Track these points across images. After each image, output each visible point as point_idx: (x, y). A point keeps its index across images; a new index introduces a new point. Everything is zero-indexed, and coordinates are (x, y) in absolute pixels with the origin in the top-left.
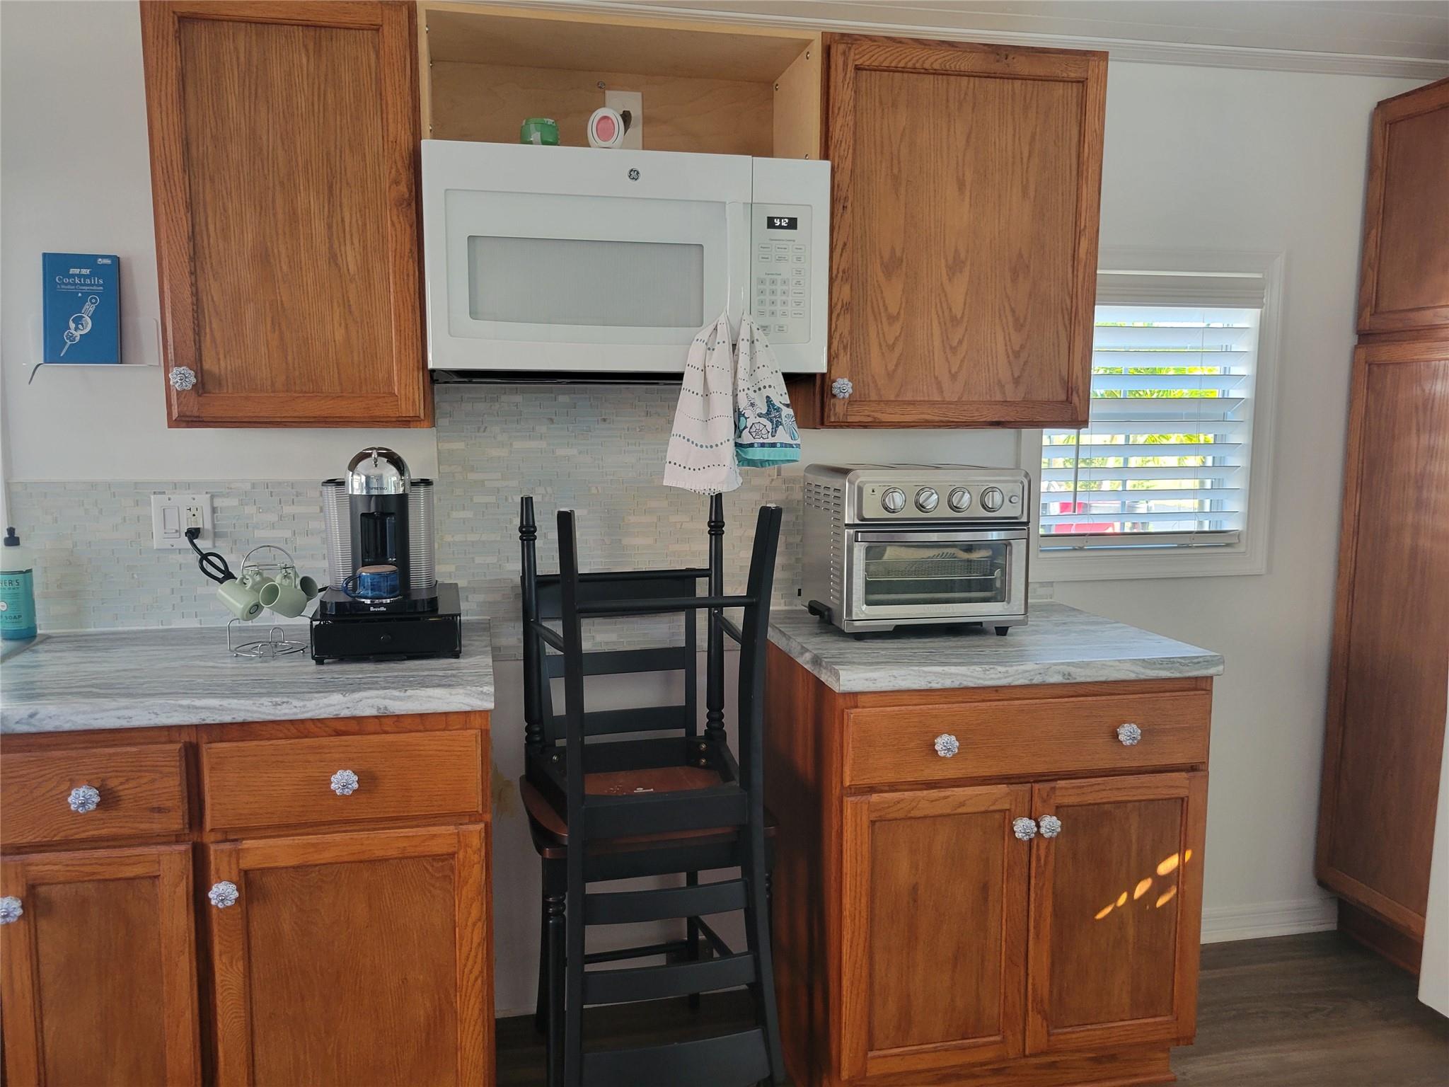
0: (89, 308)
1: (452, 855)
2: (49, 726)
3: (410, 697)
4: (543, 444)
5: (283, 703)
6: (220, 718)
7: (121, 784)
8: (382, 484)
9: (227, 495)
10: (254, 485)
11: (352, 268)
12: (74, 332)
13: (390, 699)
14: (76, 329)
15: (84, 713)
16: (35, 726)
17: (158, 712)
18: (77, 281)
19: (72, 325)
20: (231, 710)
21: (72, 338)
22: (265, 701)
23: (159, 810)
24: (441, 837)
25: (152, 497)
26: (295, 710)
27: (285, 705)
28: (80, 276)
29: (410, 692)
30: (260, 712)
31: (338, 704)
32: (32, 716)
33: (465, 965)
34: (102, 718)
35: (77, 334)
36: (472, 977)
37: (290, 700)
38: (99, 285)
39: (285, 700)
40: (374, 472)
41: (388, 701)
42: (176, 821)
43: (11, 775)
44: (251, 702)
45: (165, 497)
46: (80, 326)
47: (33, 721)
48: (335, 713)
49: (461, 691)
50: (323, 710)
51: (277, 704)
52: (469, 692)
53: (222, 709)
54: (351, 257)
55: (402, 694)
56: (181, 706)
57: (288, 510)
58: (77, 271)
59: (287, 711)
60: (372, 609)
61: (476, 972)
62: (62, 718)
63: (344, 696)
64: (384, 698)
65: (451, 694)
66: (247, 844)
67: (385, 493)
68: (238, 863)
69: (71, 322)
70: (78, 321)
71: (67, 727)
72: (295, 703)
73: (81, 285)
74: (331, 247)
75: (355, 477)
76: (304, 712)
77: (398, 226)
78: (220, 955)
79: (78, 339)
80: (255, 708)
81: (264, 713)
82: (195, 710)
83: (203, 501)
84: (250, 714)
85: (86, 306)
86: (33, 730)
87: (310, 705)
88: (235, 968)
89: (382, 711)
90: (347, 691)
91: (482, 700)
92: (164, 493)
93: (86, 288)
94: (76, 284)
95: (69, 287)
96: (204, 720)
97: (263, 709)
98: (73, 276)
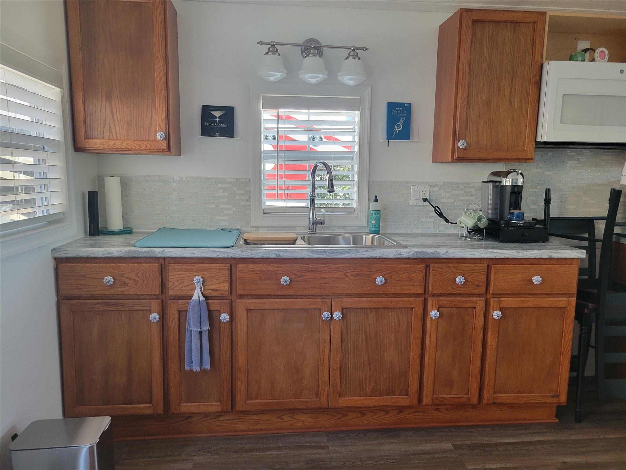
0: (402, 121)
1: (564, 308)
2: (451, 256)
3: (559, 252)
4: (541, 170)
5: (520, 252)
6: (501, 256)
7: (468, 276)
8: (517, 181)
9: (435, 187)
10: (444, 183)
11: (516, 106)
12: (396, 129)
13: (553, 253)
14: (397, 128)
15: (462, 252)
16: (447, 255)
17: (483, 253)
18: (398, 112)
19: (396, 127)
20: (504, 253)
21: (396, 131)
22: (514, 251)
23: (478, 286)
24: (562, 301)
25: (412, 187)
26: (523, 255)
27: (520, 253)
28: (399, 110)
29: (559, 251)
30: (513, 255)
31: (536, 254)
32: (447, 252)
33: (566, 346)
34: (466, 254)
35: (398, 130)
36: (567, 350)
37: (522, 251)
38: (405, 113)
39: (521, 251)
40: (514, 178)
41: (552, 253)
42: (483, 290)
43: (437, 271)
44: (510, 251)
45: (416, 187)
46: (399, 127)
47: (446, 254)
48: (536, 256)
49: (575, 251)
50: (531, 256)
51: (518, 253)
52: (578, 252)
53: (502, 253)
54: (516, 103)
55: (556, 251)
56: (489, 251)
57: (454, 192)
58: (398, 108)
59: (521, 255)
60: (519, 225)
61: (569, 349)
62: (455, 253)
63: (538, 251)
64: (551, 252)
65: (572, 252)
66: (502, 299)
67: (518, 184)
68: (500, 305)
69: (396, 126)
70: (398, 126)
71: (456, 256)
72: (524, 252)
73: (399, 113)
74: (510, 99)
75: (507, 180)
76: (526, 256)
77: (534, 91)
78: (491, 335)
79: (398, 132)
80: (511, 254)
81: (514, 255)
82: (493, 253)
83: (427, 188)
84: (509, 255)
85: (401, 121)
86: (446, 257)
87: (528, 253)
88: (495, 339)
89: (550, 257)
90: (539, 249)
91: (582, 255)
92: (415, 185)
93: (401, 114)
94: (398, 113)
95: (396, 114)
96: (496, 256)
97: (514, 254)
98: (397, 110)
